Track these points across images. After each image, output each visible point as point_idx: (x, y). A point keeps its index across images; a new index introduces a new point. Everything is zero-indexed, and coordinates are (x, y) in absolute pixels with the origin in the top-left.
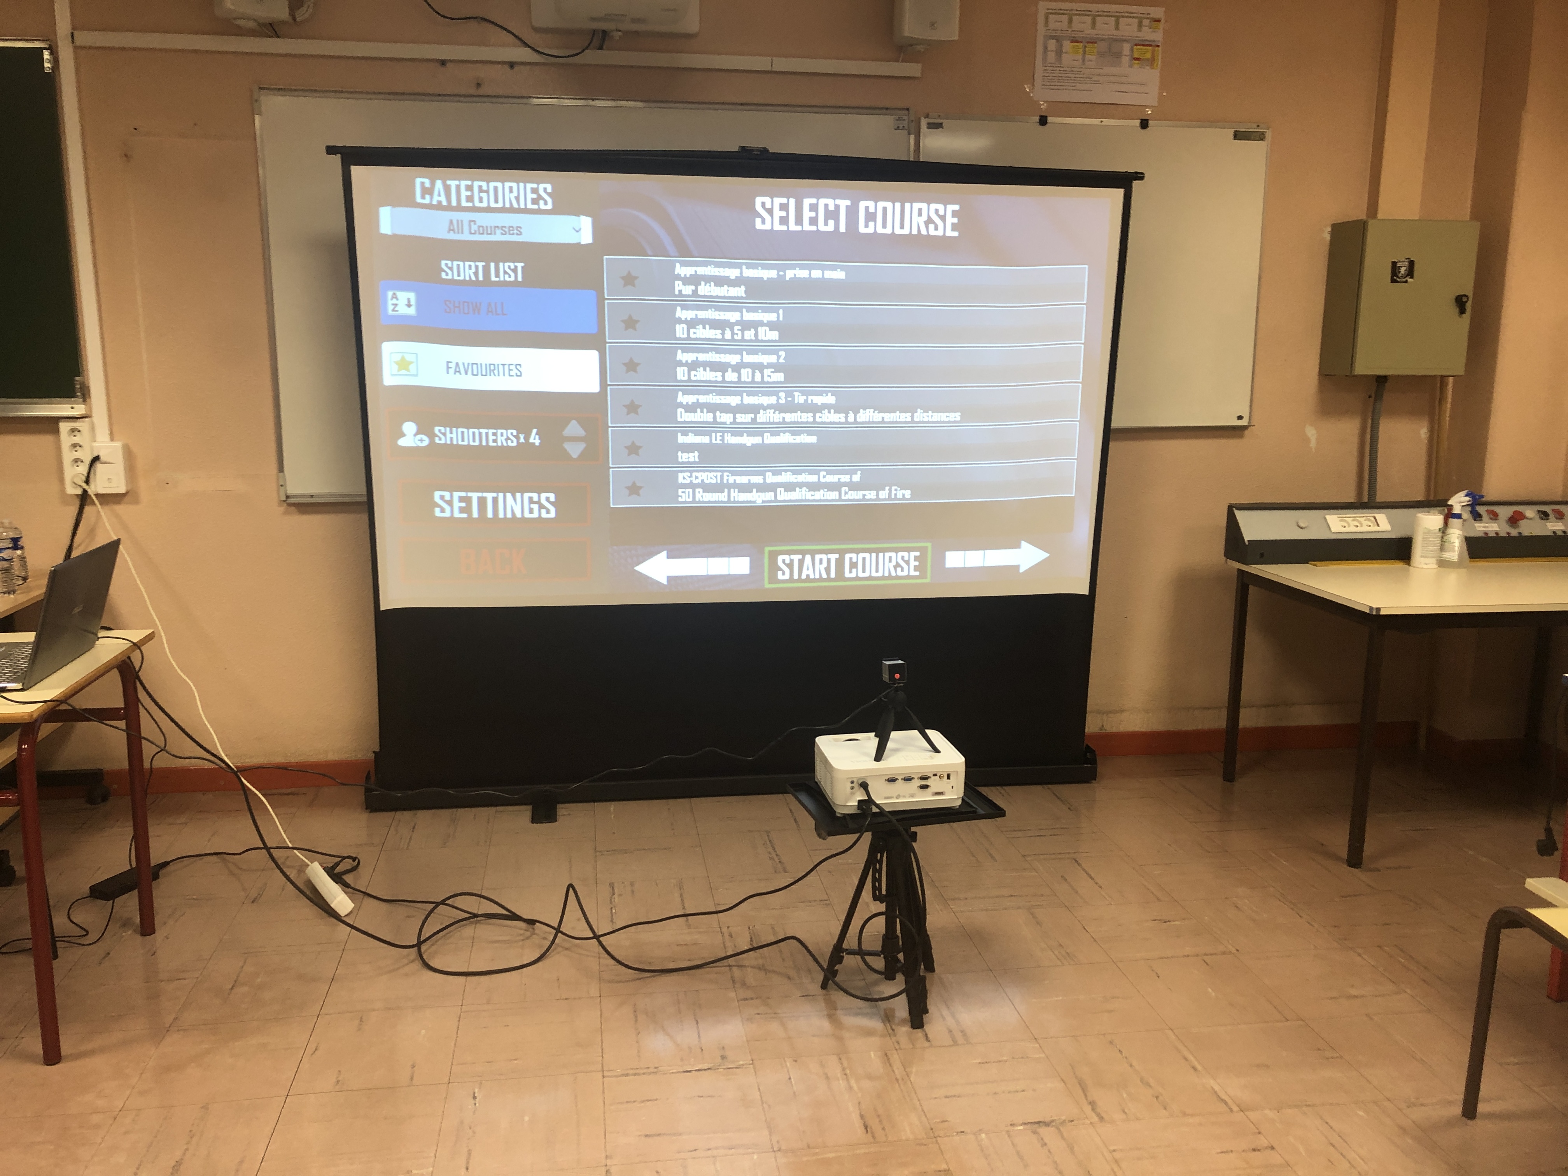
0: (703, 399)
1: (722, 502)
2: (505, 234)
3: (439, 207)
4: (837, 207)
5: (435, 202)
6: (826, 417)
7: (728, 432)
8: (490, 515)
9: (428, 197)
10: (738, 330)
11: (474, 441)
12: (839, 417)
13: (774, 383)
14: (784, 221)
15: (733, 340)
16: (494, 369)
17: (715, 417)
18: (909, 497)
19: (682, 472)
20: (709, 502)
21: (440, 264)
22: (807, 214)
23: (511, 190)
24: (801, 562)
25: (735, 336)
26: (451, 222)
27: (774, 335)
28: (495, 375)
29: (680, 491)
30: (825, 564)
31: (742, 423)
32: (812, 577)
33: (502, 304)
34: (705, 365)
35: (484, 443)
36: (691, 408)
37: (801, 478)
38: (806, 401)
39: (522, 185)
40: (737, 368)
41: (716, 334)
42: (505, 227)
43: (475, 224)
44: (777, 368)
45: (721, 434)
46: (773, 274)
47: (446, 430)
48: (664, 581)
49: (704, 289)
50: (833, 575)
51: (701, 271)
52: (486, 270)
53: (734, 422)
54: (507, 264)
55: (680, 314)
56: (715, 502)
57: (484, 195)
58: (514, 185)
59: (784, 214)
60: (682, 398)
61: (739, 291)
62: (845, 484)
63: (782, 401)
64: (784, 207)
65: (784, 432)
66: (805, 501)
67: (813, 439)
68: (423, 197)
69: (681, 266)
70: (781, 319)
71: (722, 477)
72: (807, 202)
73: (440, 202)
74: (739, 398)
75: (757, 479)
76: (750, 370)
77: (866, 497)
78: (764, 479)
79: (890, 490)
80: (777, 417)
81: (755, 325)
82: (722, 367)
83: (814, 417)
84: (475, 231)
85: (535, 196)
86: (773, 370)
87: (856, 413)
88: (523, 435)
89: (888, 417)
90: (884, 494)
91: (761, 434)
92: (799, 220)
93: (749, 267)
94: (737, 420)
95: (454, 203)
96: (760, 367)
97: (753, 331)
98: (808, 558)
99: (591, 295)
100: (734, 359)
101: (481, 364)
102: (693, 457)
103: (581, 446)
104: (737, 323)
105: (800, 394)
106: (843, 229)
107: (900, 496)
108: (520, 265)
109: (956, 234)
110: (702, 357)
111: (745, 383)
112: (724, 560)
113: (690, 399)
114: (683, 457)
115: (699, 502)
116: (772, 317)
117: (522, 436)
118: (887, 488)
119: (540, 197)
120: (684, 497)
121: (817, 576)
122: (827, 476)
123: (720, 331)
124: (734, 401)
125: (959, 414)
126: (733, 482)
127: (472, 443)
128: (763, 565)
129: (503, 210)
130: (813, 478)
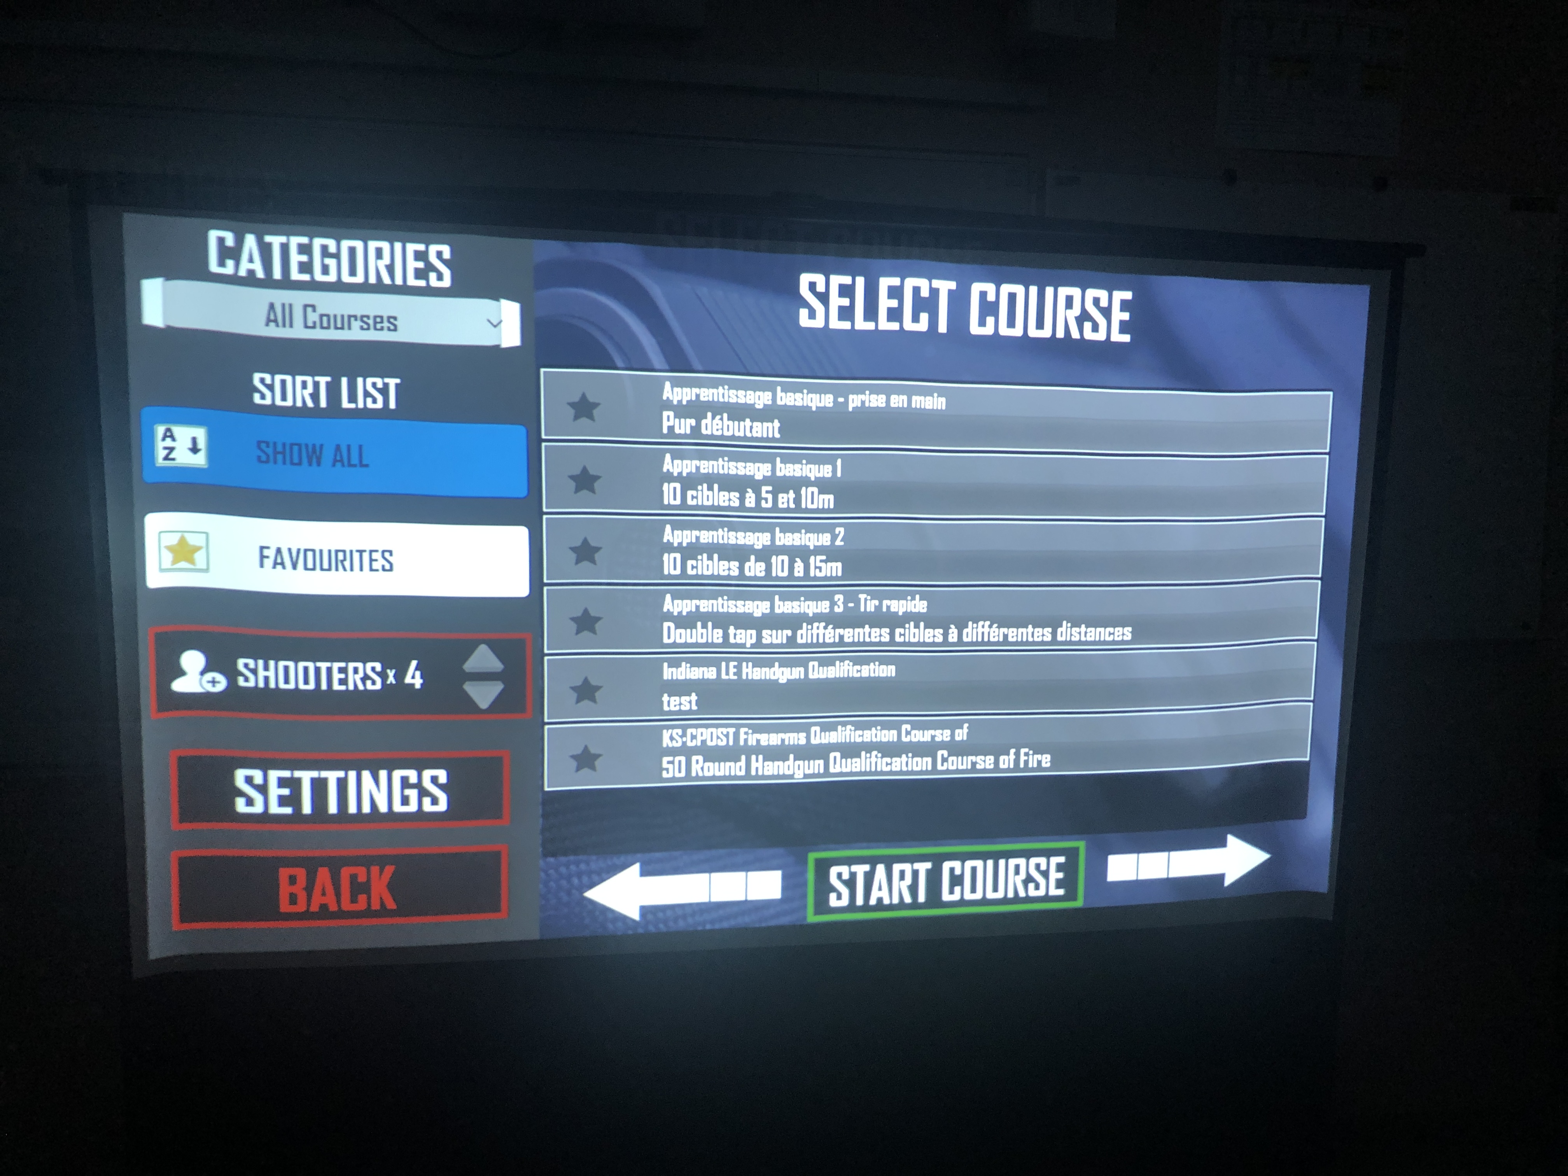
0: (706, 606)
1: (736, 777)
2: (368, 329)
3: (250, 280)
4: (934, 292)
5: (242, 273)
6: (914, 634)
7: (747, 660)
8: (333, 808)
9: (230, 263)
10: (767, 492)
11: (306, 682)
12: (936, 635)
13: (825, 578)
14: (846, 313)
15: (758, 507)
16: (345, 559)
17: (726, 636)
18: (1048, 765)
19: (668, 728)
20: (714, 778)
21: (251, 380)
22: (885, 303)
23: (379, 253)
24: (869, 878)
25: (763, 502)
26: (272, 306)
27: (828, 500)
28: (345, 569)
29: (665, 760)
30: (908, 880)
31: (771, 645)
32: (886, 901)
33: (360, 447)
34: (711, 550)
35: (324, 686)
36: (686, 622)
37: (869, 736)
38: (878, 608)
39: (398, 246)
40: (764, 555)
41: (728, 499)
42: (368, 317)
43: (314, 311)
44: (831, 554)
45: (736, 663)
46: (827, 401)
47: (256, 665)
48: (635, 915)
49: (712, 426)
50: (922, 898)
51: (707, 394)
52: (333, 390)
53: (759, 643)
54: (370, 381)
55: (669, 465)
56: (724, 778)
57: (331, 262)
58: (385, 245)
59: (846, 302)
60: (671, 605)
61: (771, 429)
62: (943, 745)
63: (839, 609)
64: (847, 291)
65: (842, 660)
66: (876, 773)
67: (889, 671)
68: (222, 264)
69: (672, 387)
70: (839, 474)
71: (736, 735)
72: (885, 283)
73: (251, 272)
74: (768, 604)
75: (799, 739)
76: (786, 558)
77: (978, 767)
78: (808, 738)
79: (1017, 754)
80: (830, 635)
81: (796, 484)
82: (740, 554)
83: (892, 634)
84: (315, 323)
85: (421, 265)
86: (824, 558)
87: (961, 628)
88: (394, 671)
89: (1013, 634)
90: (1006, 762)
91: (804, 664)
92: (871, 313)
93: (786, 389)
94: (764, 641)
95: (277, 274)
96: (803, 553)
97: (792, 495)
98: (881, 869)
99: (518, 433)
100: (759, 540)
101: (321, 551)
102: (689, 702)
103: (495, 689)
104: (766, 481)
105: (869, 598)
106: (943, 328)
107: (1034, 763)
108: (393, 382)
109: (1126, 338)
110: (706, 537)
111: (777, 578)
112: (738, 877)
113: (685, 607)
114: (671, 703)
115: (698, 778)
116: (826, 471)
117: (391, 673)
118: (1013, 751)
119: (430, 267)
120: (671, 771)
121: (896, 901)
122: (913, 732)
123: (737, 495)
124: (759, 608)
125: (1130, 629)
126: (754, 743)
127: (302, 686)
128: (805, 884)
129: (364, 288)
130: (889, 736)
